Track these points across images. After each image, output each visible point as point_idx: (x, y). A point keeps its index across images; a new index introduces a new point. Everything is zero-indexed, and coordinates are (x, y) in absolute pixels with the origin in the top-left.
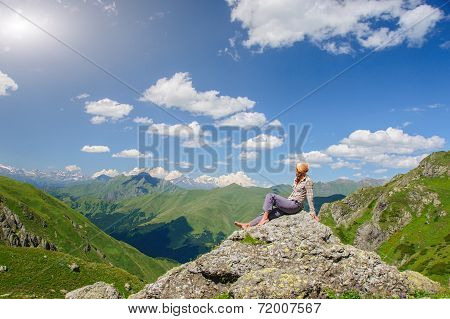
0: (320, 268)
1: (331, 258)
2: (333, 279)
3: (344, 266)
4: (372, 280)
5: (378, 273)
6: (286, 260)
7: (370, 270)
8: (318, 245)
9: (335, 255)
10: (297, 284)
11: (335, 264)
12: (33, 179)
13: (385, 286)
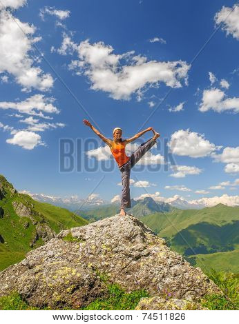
0: (119, 266)
1: (130, 256)
2: (128, 276)
3: (141, 264)
4: (168, 280)
5: (173, 272)
6: (91, 256)
7: (165, 270)
8: (120, 243)
9: (134, 254)
10: (69, 277)
11: (134, 262)
12: (68, 205)
13: (179, 287)
